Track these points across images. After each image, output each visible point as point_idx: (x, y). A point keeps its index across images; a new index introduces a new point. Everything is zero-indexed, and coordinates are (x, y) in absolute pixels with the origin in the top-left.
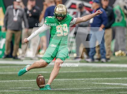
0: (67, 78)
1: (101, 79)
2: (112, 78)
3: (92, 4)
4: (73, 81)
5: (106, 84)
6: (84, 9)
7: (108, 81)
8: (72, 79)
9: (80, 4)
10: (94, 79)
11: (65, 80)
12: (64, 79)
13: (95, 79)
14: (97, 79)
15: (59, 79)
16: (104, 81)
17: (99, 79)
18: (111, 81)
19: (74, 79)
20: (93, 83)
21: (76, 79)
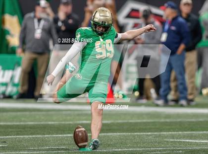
0: (124, 132)
1: (180, 133)
2: (197, 132)
3: (164, 10)
4: (134, 136)
5: (187, 141)
6: (152, 19)
7: (191, 137)
8: (132, 134)
9: (145, 11)
10: (168, 133)
11: (120, 135)
12: (118, 134)
13: (170, 133)
14: (173, 133)
15: (111, 134)
16: (184, 137)
17: (175, 133)
18: (195, 136)
19: (136, 133)
20: (166, 139)
21: (138, 133)
